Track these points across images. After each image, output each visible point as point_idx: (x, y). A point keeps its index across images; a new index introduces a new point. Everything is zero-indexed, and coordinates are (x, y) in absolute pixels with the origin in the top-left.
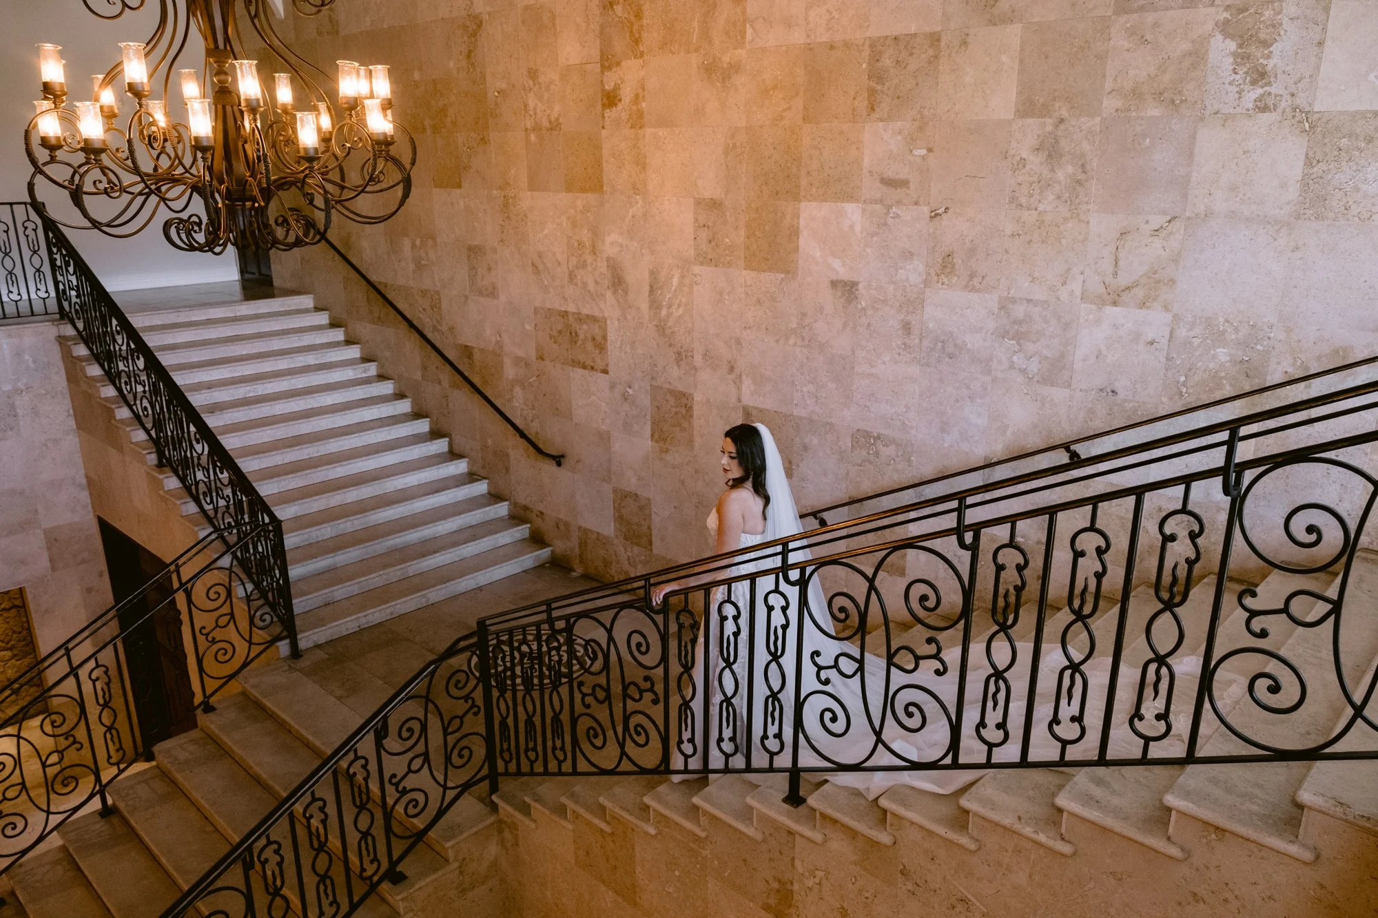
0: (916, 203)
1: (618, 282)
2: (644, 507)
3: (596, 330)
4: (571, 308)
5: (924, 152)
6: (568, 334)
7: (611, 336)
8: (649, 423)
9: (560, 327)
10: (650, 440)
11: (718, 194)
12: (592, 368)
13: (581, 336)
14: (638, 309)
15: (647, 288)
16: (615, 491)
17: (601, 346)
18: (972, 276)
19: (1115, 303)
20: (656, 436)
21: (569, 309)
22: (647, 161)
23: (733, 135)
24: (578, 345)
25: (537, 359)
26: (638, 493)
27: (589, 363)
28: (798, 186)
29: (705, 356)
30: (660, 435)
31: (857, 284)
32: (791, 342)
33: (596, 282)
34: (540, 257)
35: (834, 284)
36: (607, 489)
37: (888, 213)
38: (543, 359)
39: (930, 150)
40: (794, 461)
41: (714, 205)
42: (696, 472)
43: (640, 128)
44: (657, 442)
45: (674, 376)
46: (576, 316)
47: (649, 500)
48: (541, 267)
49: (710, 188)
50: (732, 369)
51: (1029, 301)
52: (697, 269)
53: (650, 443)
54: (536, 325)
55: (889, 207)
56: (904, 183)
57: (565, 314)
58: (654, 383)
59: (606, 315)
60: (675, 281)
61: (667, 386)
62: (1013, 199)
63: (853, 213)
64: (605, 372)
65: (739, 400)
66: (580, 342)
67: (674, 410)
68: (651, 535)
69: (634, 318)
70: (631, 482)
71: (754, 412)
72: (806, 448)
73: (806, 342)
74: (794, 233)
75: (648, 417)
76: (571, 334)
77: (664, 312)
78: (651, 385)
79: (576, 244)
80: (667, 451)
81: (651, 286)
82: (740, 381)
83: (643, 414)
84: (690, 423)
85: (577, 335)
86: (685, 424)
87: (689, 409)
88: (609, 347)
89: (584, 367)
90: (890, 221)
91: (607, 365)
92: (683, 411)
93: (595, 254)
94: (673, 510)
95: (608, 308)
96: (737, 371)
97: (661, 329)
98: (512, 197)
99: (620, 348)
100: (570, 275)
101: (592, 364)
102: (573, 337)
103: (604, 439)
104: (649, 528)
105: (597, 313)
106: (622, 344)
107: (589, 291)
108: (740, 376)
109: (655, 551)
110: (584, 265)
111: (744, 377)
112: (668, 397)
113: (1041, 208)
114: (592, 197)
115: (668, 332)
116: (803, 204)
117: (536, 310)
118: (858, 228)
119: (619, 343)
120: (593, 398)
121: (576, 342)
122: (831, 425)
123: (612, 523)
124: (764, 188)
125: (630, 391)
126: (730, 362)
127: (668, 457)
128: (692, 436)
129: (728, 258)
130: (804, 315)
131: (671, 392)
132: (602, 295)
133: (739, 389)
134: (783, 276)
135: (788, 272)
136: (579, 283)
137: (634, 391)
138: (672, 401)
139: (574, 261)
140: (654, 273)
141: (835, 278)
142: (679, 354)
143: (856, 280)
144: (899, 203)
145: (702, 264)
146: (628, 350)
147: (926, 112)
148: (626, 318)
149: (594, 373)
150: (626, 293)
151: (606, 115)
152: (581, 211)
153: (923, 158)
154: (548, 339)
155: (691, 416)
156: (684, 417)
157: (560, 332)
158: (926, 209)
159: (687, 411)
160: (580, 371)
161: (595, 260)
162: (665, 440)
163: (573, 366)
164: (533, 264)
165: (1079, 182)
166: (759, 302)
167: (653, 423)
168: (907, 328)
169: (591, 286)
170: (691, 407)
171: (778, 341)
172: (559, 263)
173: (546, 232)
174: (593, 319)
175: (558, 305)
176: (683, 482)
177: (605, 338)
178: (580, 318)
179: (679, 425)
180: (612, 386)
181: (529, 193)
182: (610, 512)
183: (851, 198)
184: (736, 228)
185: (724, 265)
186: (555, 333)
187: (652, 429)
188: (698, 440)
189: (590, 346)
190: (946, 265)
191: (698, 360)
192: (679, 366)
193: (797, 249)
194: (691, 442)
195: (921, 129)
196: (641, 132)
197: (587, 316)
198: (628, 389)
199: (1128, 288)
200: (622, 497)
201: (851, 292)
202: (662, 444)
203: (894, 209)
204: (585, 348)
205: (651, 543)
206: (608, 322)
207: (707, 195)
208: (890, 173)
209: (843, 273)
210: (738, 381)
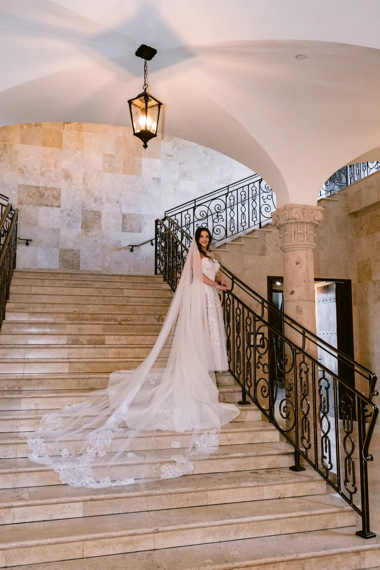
0: (176, 161)
1: (67, 176)
2: (76, 254)
3: (55, 193)
4: (41, 185)
5: (177, 150)
6: (39, 194)
7: (63, 194)
8: (81, 223)
9: (34, 192)
10: (81, 228)
11: (113, 153)
12: (52, 206)
13: (46, 195)
14: (77, 185)
15: (82, 179)
16: (61, 250)
17: (57, 198)
18: (191, 177)
19: (222, 184)
20: (84, 227)
21: (40, 185)
22: (84, 141)
23: (119, 138)
24: (44, 198)
25: (18, 204)
26: (74, 249)
27: (50, 204)
28: (141, 154)
29: (107, 199)
30: (86, 226)
31: (160, 179)
32: (140, 194)
33: (56, 176)
34: (24, 167)
35: (153, 179)
36: (56, 251)
37: (168, 162)
38: (21, 204)
39: (178, 149)
40: (142, 227)
41: (111, 156)
42: (102, 237)
43: (81, 131)
44: (84, 229)
45: (94, 206)
46: (44, 188)
47: (79, 250)
48: (24, 170)
49: (110, 150)
50: (118, 203)
51: (204, 183)
52: (104, 173)
53: (81, 230)
54: (18, 192)
55: (168, 161)
56: (172, 156)
57: (38, 187)
58: (84, 209)
59: (60, 187)
60: (95, 177)
61: (90, 210)
62: (198, 162)
63: (158, 161)
64: (59, 207)
65: (121, 212)
66: (45, 197)
67: (93, 217)
68: (79, 264)
69: (75, 188)
70: (70, 245)
71: (127, 215)
72: (146, 223)
73: (145, 194)
74: (140, 165)
75: (80, 221)
76: (40, 194)
77: (89, 186)
78: (82, 210)
79: (46, 164)
80: (89, 232)
81: (84, 178)
82: (121, 206)
83: (78, 220)
84: (100, 221)
85: (43, 194)
86: (98, 221)
87: (100, 216)
88: (61, 198)
89: (47, 205)
90: (169, 164)
91: (60, 204)
92: (97, 217)
93: (55, 167)
94: (91, 252)
95: (63, 185)
96: (120, 203)
97: (88, 191)
98: (9, 145)
99: (68, 198)
100: (42, 174)
101: (52, 204)
102: (42, 195)
103: (56, 231)
104: (79, 261)
105: (56, 187)
106: (68, 197)
107: (52, 179)
108: (121, 204)
109: (81, 269)
110: (50, 171)
111: (123, 205)
112: (90, 213)
113: (205, 164)
114: (56, 149)
115: (91, 192)
116: (143, 158)
117: (20, 186)
118: (160, 165)
119: (67, 197)
120: (50, 217)
121: (43, 197)
122: (154, 215)
123: (58, 264)
124: (130, 153)
125: (72, 213)
126: (117, 201)
127: (90, 234)
128: (101, 225)
129: (117, 171)
130: (144, 186)
131: (91, 211)
132: (59, 181)
133: (121, 208)
134: (137, 176)
135: (138, 175)
136: (47, 176)
137: (73, 212)
138: (92, 214)
139: (45, 169)
140: (85, 174)
141: (153, 177)
142: (96, 199)
143: (160, 178)
144: (171, 160)
145: (106, 172)
146: (71, 198)
147: (177, 141)
148: (71, 188)
149: (52, 208)
150: (72, 180)
151: (65, 125)
152: (50, 153)
153: (177, 151)
154: (26, 196)
155: (101, 219)
156: (97, 219)
157: (34, 194)
158: (178, 162)
159: (99, 217)
160: (44, 208)
161: (56, 169)
162: (88, 228)
163: (40, 206)
164: (20, 169)
165: (212, 160)
166: (128, 183)
167: (83, 222)
168: (175, 189)
169: (54, 178)
170: (101, 216)
171: (135, 194)
172: (36, 169)
173: (29, 158)
174: (54, 189)
175: (34, 184)
176: (96, 242)
177: (60, 195)
178: (46, 188)
179: (95, 222)
180: (62, 212)
181: (20, 145)
182: (57, 259)
183: (158, 158)
184: (120, 163)
185: (115, 173)
186: (31, 194)
187: (82, 225)
188: (103, 226)
189: (51, 198)
190: (184, 175)
191: (104, 200)
192: (96, 203)
193: (141, 169)
194: (100, 227)
195: (176, 144)
196: (81, 133)
197: (51, 188)
198: (71, 212)
199: (224, 181)
200: (64, 252)
201: (158, 180)
202: (86, 229)
203: (170, 162)
204: (48, 199)
205: (79, 266)
206: (62, 190)
207: (109, 153)
208: (168, 154)
209: (156, 176)
210: (120, 206)
